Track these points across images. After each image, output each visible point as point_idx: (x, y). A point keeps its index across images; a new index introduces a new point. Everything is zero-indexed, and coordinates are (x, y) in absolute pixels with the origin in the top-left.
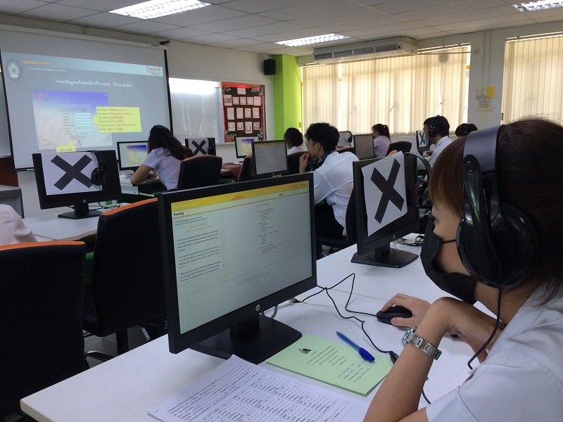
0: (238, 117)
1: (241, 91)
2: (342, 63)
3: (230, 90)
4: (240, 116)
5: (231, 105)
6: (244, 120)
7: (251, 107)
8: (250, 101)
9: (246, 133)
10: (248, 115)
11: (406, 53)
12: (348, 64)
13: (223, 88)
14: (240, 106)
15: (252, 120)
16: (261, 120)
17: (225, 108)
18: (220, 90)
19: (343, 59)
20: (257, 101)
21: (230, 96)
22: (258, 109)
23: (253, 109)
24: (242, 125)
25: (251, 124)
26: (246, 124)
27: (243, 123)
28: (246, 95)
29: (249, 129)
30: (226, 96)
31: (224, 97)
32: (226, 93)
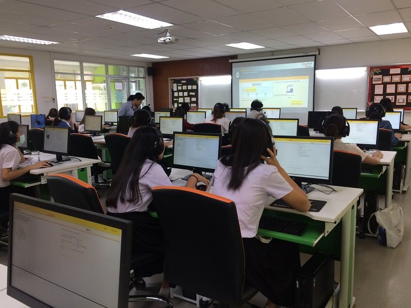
0: (388, 91)
1: (398, 71)
3: (373, 71)
5: (381, 82)
6: (396, 94)
7: (407, 83)
8: (406, 78)
9: (397, 104)
10: (402, 88)
14: (391, 83)
15: (407, 93)
17: (372, 87)
21: (381, 76)
23: (410, 84)
24: (392, 98)
25: (405, 97)
26: (398, 97)
27: (394, 97)
28: (401, 74)
29: (401, 101)
30: (375, 77)
31: (372, 77)
32: (376, 74)
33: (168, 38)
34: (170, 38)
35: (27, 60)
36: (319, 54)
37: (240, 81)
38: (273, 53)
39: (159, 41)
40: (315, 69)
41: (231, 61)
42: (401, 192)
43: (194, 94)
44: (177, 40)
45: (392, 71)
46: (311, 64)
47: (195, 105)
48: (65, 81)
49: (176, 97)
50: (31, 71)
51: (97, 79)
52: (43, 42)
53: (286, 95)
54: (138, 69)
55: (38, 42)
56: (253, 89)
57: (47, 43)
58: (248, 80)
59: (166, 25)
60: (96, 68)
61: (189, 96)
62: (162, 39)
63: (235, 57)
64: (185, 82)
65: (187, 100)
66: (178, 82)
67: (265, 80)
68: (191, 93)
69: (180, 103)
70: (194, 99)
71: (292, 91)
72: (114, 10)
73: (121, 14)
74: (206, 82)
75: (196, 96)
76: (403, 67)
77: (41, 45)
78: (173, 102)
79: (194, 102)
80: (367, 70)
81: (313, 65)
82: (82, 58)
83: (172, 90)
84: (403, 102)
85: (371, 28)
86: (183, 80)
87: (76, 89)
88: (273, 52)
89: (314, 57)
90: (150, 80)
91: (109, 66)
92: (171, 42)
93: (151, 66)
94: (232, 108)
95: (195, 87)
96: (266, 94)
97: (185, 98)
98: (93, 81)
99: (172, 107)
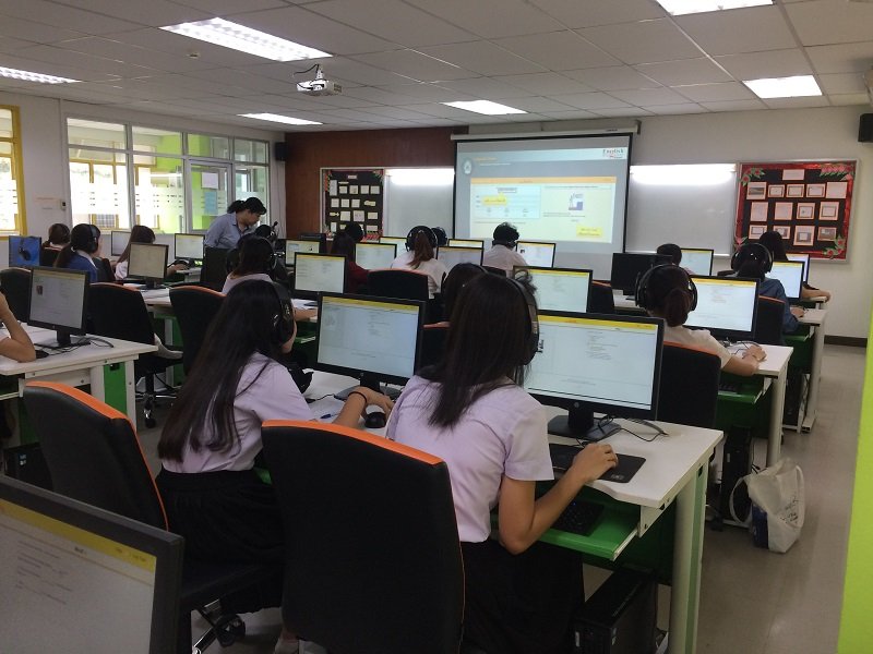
0: (778, 216)
1: (800, 175)
3: (748, 172)
4: (783, 215)
5: (763, 197)
6: (794, 222)
7: (817, 201)
8: (815, 190)
9: (795, 243)
10: (806, 211)
13: (741, 173)
14: (785, 199)
15: (816, 222)
16: (842, 225)
17: (745, 206)
18: (734, 175)
20: (837, 190)
21: (763, 185)
22: (837, 204)
23: (822, 204)
24: (786, 230)
25: (811, 229)
26: (798, 228)
27: (789, 228)
28: (806, 181)
29: (803, 237)
30: (752, 185)
31: (746, 186)
32: (754, 179)
33: (319, 83)
34: (324, 82)
35: (7, 114)
36: (639, 132)
37: (473, 180)
38: (542, 124)
39: (300, 89)
40: (630, 162)
41: (453, 138)
42: (799, 431)
43: (373, 204)
44: (338, 88)
45: (788, 175)
46: (623, 153)
47: (375, 228)
48: (91, 164)
49: (336, 210)
50: (16, 140)
51: (164, 162)
52: (42, 78)
53: (567, 215)
54: (254, 146)
55: (33, 77)
56: (500, 198)
57: (52, 79)
58: (490, 179)
59: (315, 54)
60: (161, 137)
61: (362, 207)
62: (307, 84)
63: (463, 129)
64: (355, 177)
65: (359, 216)
66: (340, 176)
67: (525, 182)
68: (367, 203)
69: (344, 223)
70: (373, 216)
71: (580, 206)
72: (202, 16)
73: (217, 26)
74: (402, 179)
75: (379, 209)
76: (810, 167)
77: (38, 83)
78: (329, 221)
79: (372, 222)
80: (737, 171)
81: (625, 156)
82: (130, 117)
83: (327, 193)
84: (809, 240)
85: (748, 84)
86: (352, 173)
87: (115, 183)
88: (542, 122)
89: (628, 137)
90: (280, 171)
91: (190, 137)
92: (326, 93)
93: (283, 141)
94: (454, 239)
95: (375, 190)
96: (525, 211)
97: (355, 212)
98: (153, 167)
99: (326, 231)
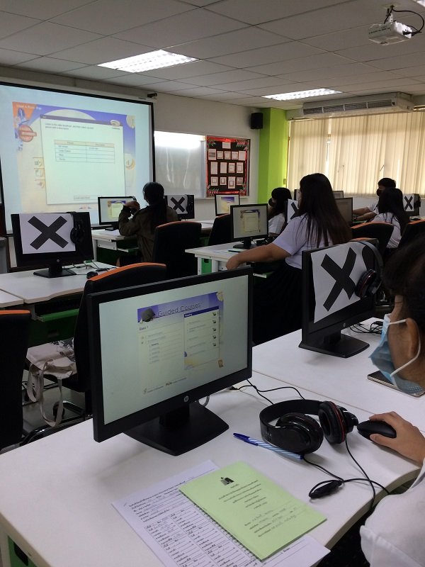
1: (226, 145)
2: (333, 118)
4: (223, 170)
5: (215, 159)
6: (228, 175)
7: (236, 161)
8: (235, 155)
9: (229, 187)
10: (232, 170)
11: (401, 110)
12: (338, 119)
13: (208, 142)
14: (224, 160)
15: (236, 175)
16: (244, 175)
17: (209, 162)
18: (205, 143)
19: (333, 114)
20: (241, 155)
21: (214, 150)
22: (242, 164)
23: (238, 163)
24: (225, 180)
25: (234, 179)
26: (229, 178)
27: (226, 178)
28: (231, 150)
29: (231, 184)
30: (211, 150)
31: (208, 151)
32: (211, 147)
76: (233, 141)
84: (233, 185)
89: (150, 106)
